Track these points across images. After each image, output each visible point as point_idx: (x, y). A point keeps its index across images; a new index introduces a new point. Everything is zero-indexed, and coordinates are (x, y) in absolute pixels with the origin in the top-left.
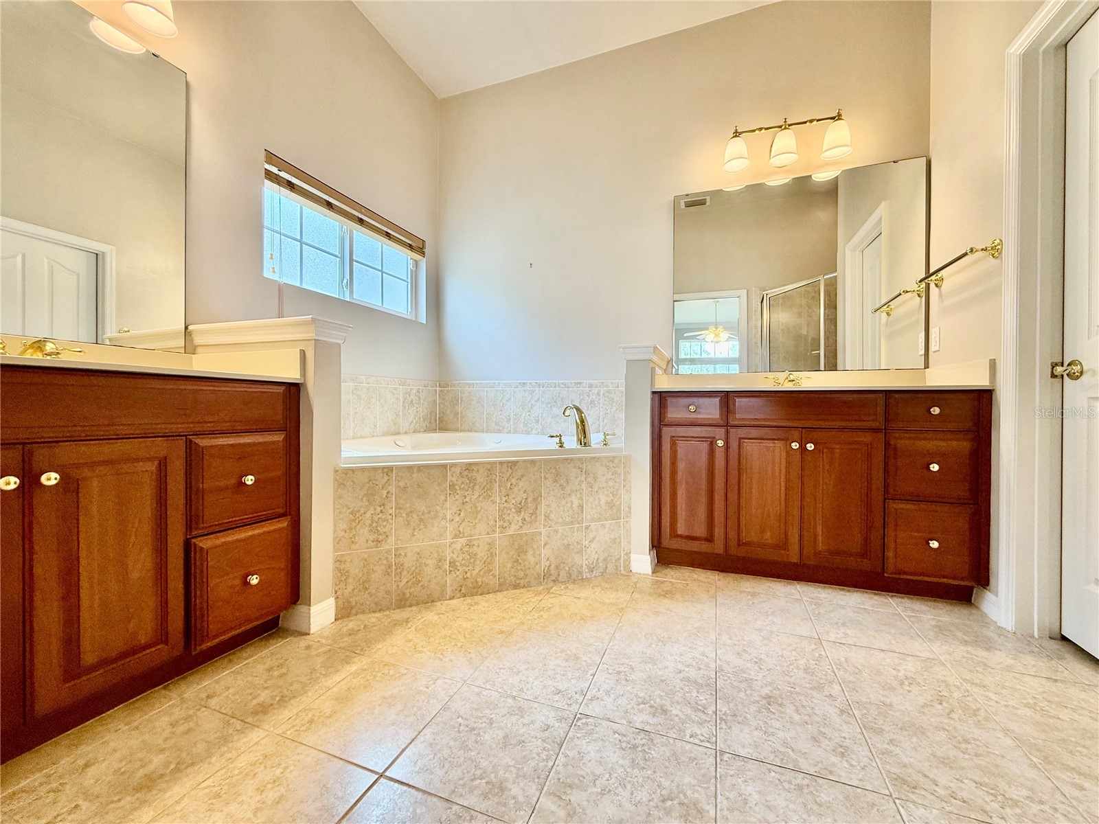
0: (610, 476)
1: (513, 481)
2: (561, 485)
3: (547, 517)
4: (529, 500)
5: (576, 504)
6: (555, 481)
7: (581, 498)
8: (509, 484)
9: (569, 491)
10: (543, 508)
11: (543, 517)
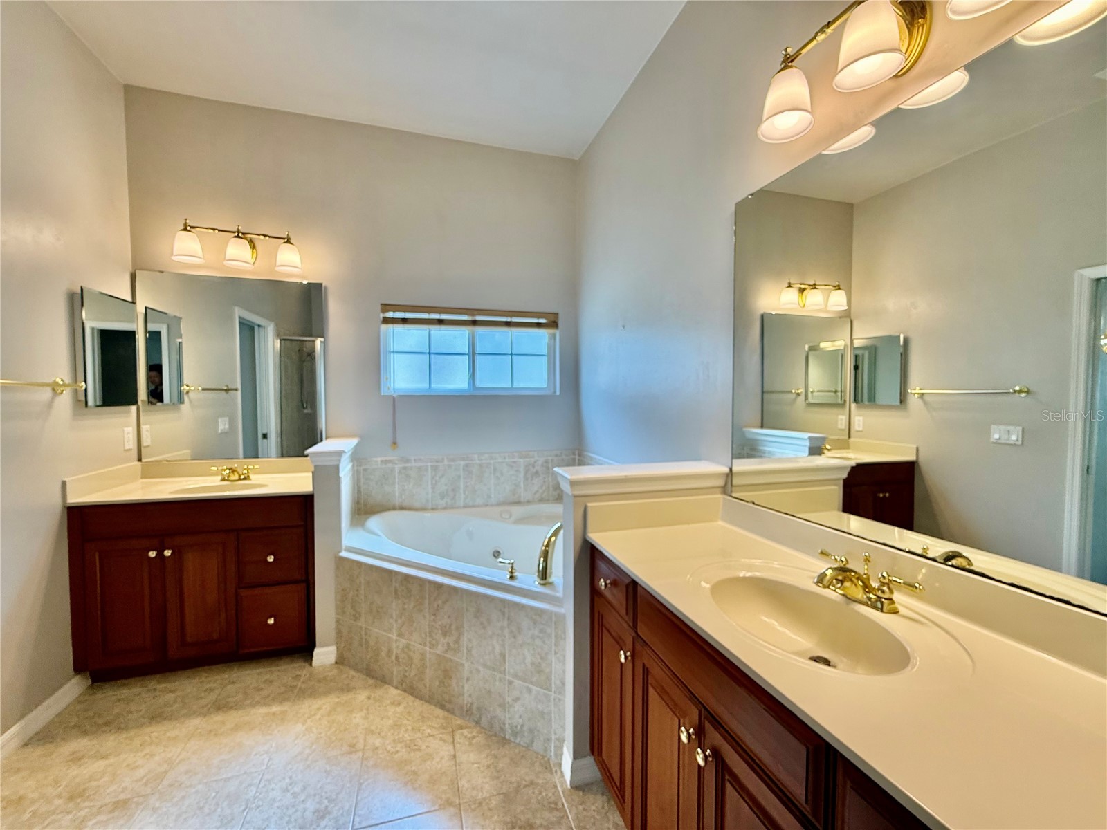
0: (536, 632)
1: (440, 602)
2: (482, 623)
3: (469, 651)
4: (453, 627)
5: (497, 650)
6: (476, 617)
7: (503, 646)
8: (436, 605)
9: (490, 633)
10: (464, 640)
11: (465, 651)
